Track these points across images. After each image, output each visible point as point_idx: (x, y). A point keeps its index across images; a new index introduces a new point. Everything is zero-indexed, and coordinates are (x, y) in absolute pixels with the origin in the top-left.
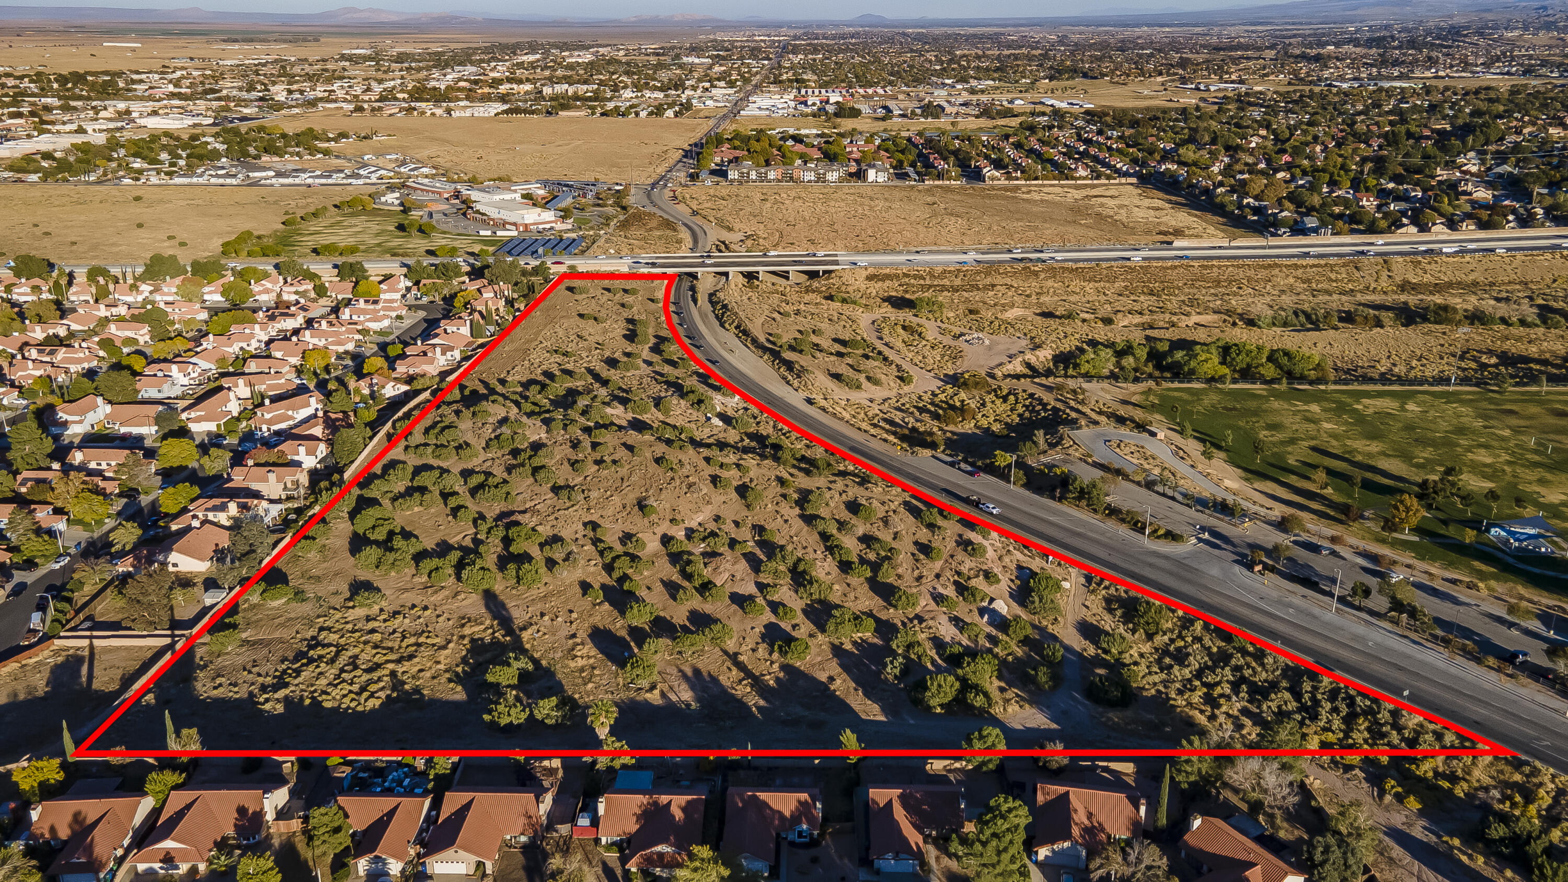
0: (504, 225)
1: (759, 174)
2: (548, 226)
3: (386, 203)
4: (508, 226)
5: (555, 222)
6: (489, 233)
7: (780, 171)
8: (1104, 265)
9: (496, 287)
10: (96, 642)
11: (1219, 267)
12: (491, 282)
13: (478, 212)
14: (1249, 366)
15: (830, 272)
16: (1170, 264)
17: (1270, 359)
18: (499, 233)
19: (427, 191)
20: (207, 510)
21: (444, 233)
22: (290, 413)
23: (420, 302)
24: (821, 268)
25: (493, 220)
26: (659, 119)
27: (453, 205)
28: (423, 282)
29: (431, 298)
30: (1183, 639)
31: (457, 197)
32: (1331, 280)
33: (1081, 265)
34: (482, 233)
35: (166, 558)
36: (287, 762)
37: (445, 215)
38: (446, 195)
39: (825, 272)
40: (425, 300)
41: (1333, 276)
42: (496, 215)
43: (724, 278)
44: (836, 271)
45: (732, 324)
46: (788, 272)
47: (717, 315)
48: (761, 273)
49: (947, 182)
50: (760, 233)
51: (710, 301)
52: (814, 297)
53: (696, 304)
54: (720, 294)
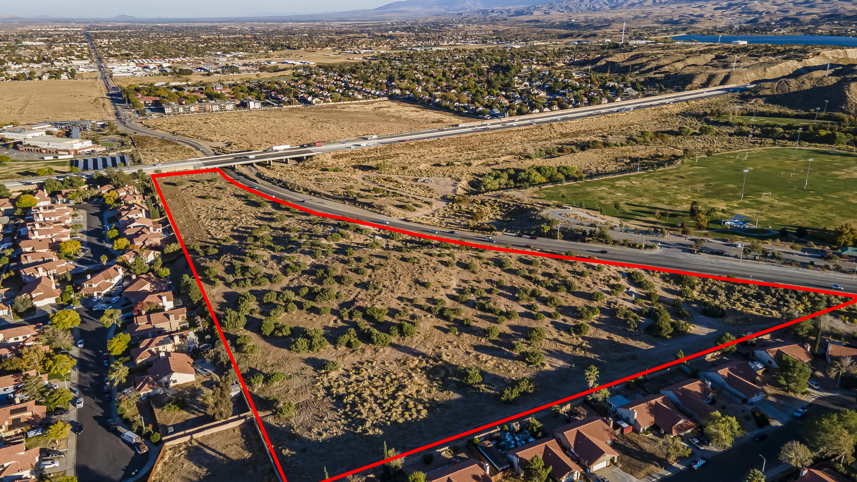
0: (56, 152)
1: (185, 109)
2: (89, 150)
4: (61, 153)
5: (93, 147)
6: (51, 158)
7: (197, 106)
8: (441, 138)
9: (126, 189)
10: (195, 436)
11: (489, 134)
12: (117, 186)
13: (28, 145)
14: (552, 176)
15: (311, 157)
16: (468, 135)
17: (558, 171)
18: (60, 157)
20: (157, 345)
22: (108, 281)
23: (70, 205)
24: (305, 155)
25: (45, 149)
26: (57, 80)
28: (65, 192)
29: (76, 201)
30: (707, 285)
32: (534, 135)
33: (431, 140)
34: (46, 158)
35: (169, 379)
36: (443, 451)
39: (307, 157)
41: (534, 133)
42: (46, 146)
43: (251, 167)
44: (314, 156)
45: (299, 189)
46: (286, 159)
47: (280, 186)
48: (270, 162)
49: (295, 106)
50: (232, 140)
51: (264, 179)
52: (314, 170)
53: (257, 182)
54: (265, 175)
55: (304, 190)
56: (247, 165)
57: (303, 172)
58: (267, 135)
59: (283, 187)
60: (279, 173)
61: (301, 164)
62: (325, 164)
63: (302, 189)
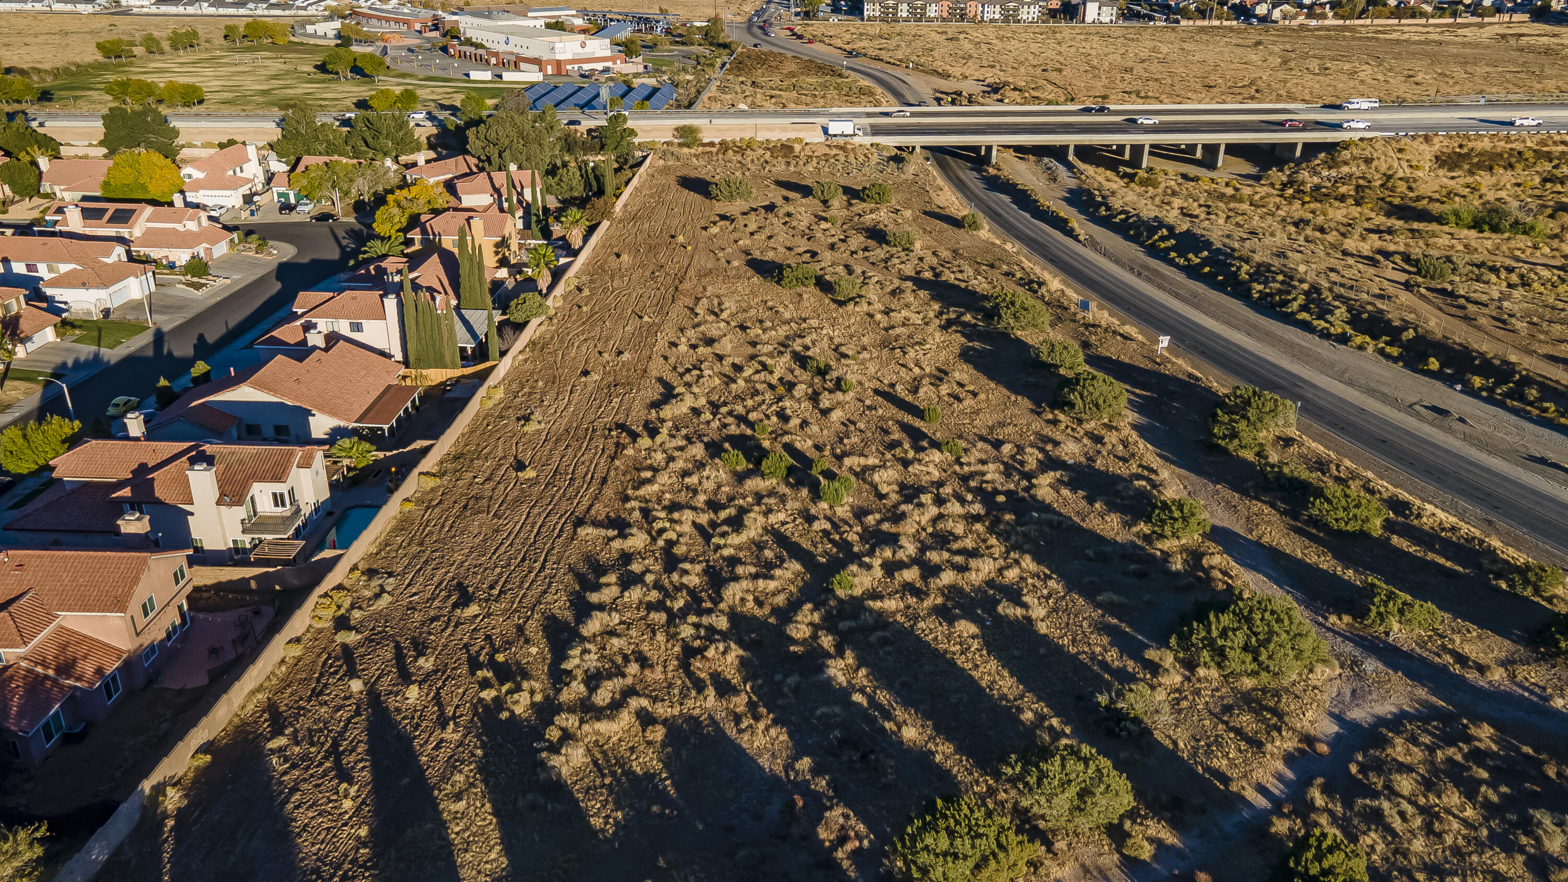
0: (516, 63)
2: (599, 66)
3: (315, 35)
4: (523, 66)
5: (612, 59)
6: (487, 75)
7: (945, 3)
9: (500, 178)
12: (485, 164)
13: (469, 42)
15: (1328, 147)
18: (508, 76)
19: (388, 20)
21: (403, 76)
23: (293, 218)
24: (1295, 138)
25: (496, 55)
27: (428, 40)
28: (307, 160)
29: (325, 206)
31: (436, 27)
34: (475, 75)
37: (411, 50)
38: (418, 26)
39: (1311, 149)
40: (307, 210)
42: (501, 48)
43: (1053, 163)
44: (1346, 145)
45: (1324, 312)
46: (1211, 150)
47: (1192, 272)
48: (1137, 150)
49: (1216, 23)
50: (1010, 80)
51: (1106, 223)
52: (1355, 211)
53: (1070, 233)
54: (1116, 203)
55: (1355, 321)
56: (1040, 151)
57: (1297, 210)
58: (1127, 76)
59: (1209, 280)
60: (1177, 202)
61: (1278, 176)
62: (1402, 187)
63: (1341, 312)
